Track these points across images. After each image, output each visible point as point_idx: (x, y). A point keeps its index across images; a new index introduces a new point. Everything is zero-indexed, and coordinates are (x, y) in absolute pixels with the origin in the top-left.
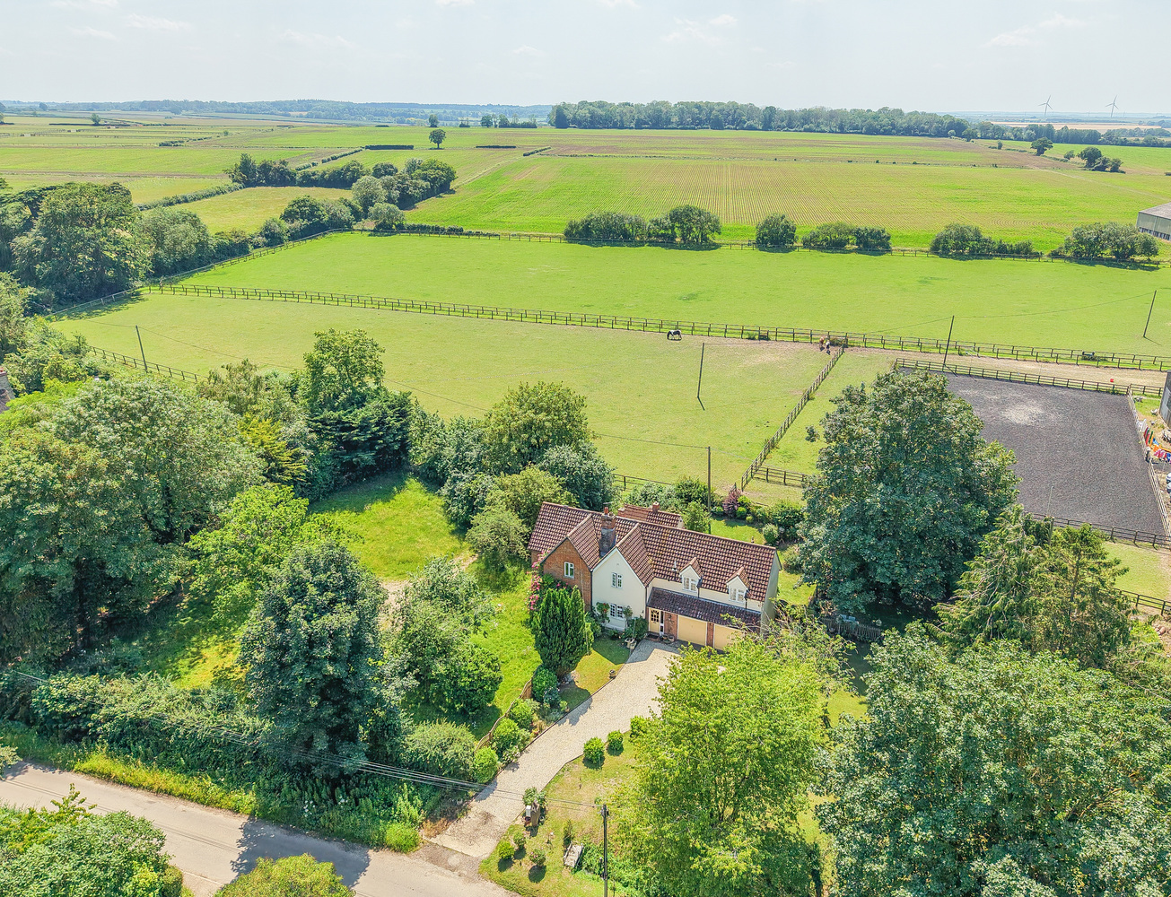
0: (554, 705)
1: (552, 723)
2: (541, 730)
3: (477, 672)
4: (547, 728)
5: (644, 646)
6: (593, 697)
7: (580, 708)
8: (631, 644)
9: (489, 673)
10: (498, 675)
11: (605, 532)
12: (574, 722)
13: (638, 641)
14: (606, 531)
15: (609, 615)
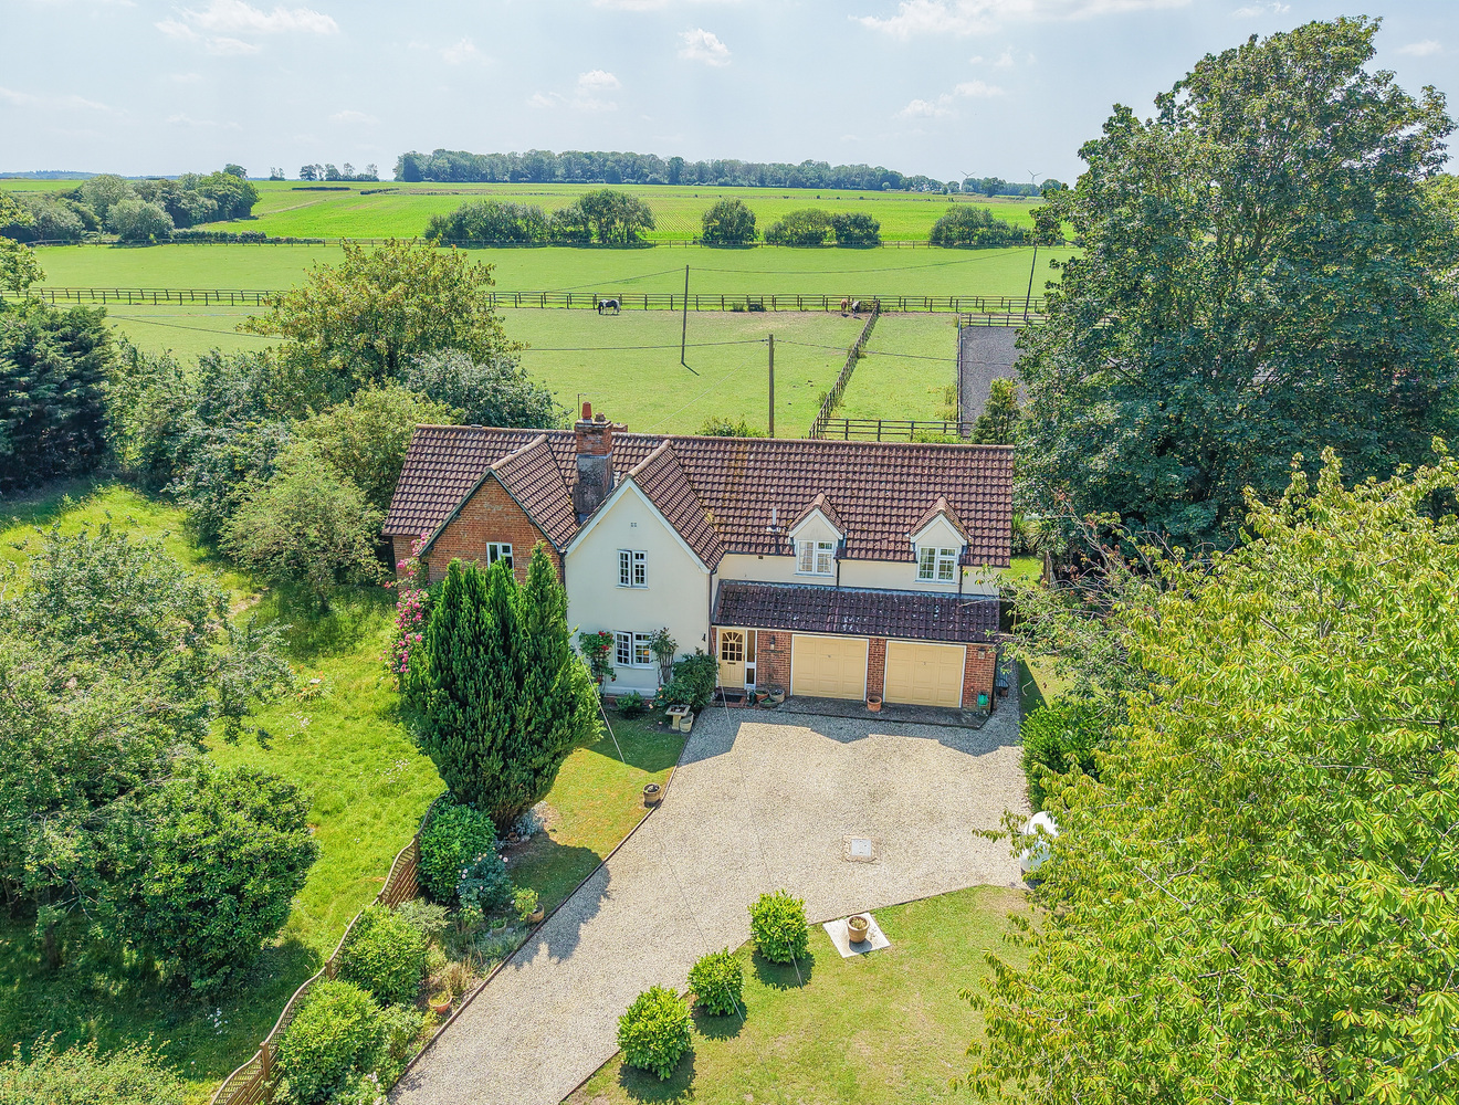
0: (495, 906)
1: (496, 965)
2: (459, 993)
3: (212, 840)
4: (479, 983)
5: (714, 721)
6: (610, 864)
7: (576, 901)
8: (681, 719)
9: (262, 838)
10: (294, 840)
11: (586, 464)
12: (564, 948)
13: (697, 711)
14: (589, 462)
15: (612, 661)
